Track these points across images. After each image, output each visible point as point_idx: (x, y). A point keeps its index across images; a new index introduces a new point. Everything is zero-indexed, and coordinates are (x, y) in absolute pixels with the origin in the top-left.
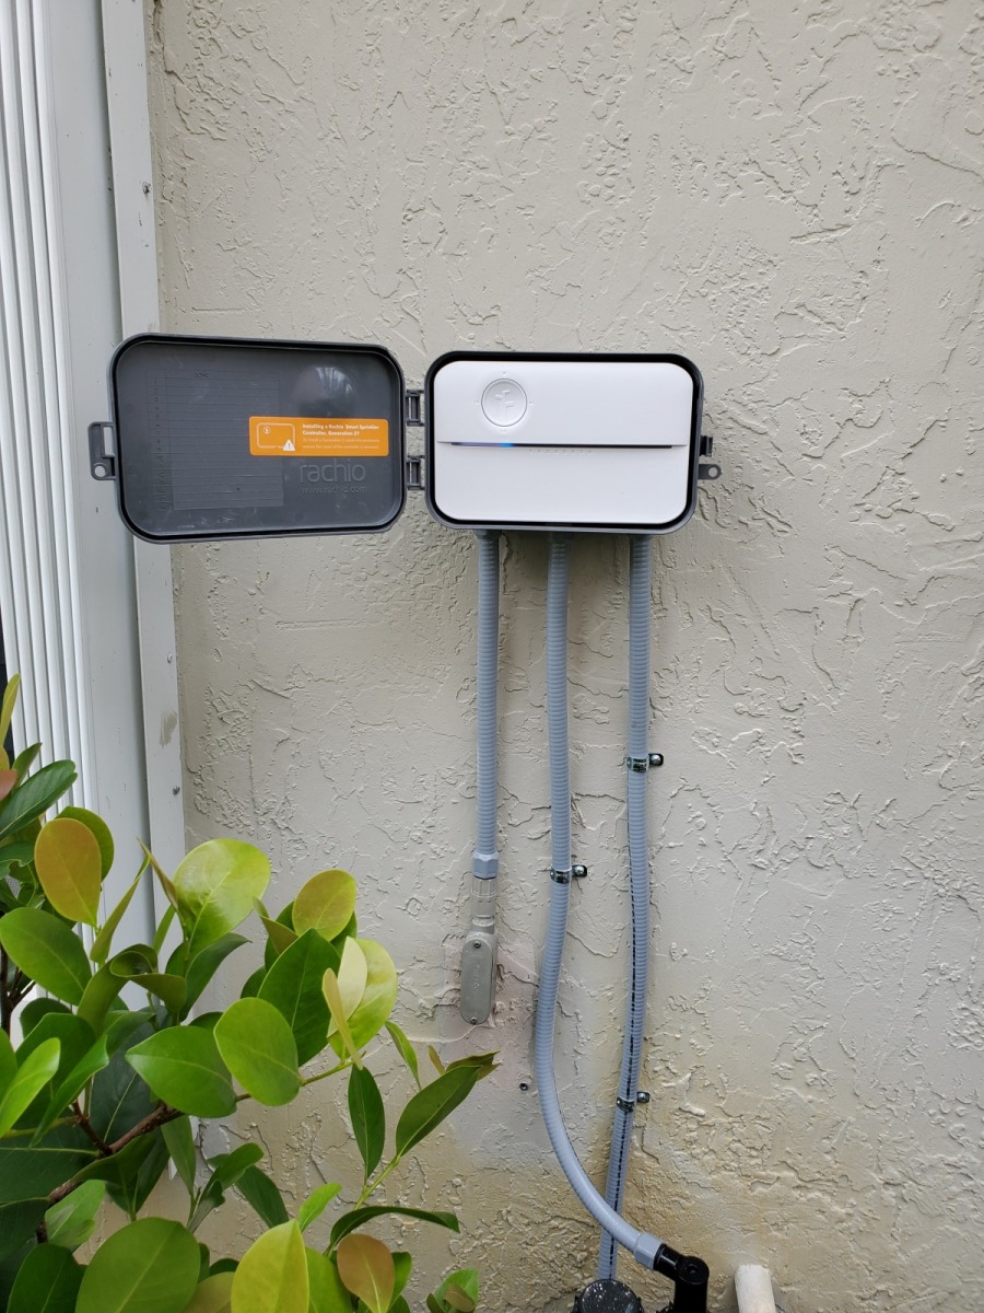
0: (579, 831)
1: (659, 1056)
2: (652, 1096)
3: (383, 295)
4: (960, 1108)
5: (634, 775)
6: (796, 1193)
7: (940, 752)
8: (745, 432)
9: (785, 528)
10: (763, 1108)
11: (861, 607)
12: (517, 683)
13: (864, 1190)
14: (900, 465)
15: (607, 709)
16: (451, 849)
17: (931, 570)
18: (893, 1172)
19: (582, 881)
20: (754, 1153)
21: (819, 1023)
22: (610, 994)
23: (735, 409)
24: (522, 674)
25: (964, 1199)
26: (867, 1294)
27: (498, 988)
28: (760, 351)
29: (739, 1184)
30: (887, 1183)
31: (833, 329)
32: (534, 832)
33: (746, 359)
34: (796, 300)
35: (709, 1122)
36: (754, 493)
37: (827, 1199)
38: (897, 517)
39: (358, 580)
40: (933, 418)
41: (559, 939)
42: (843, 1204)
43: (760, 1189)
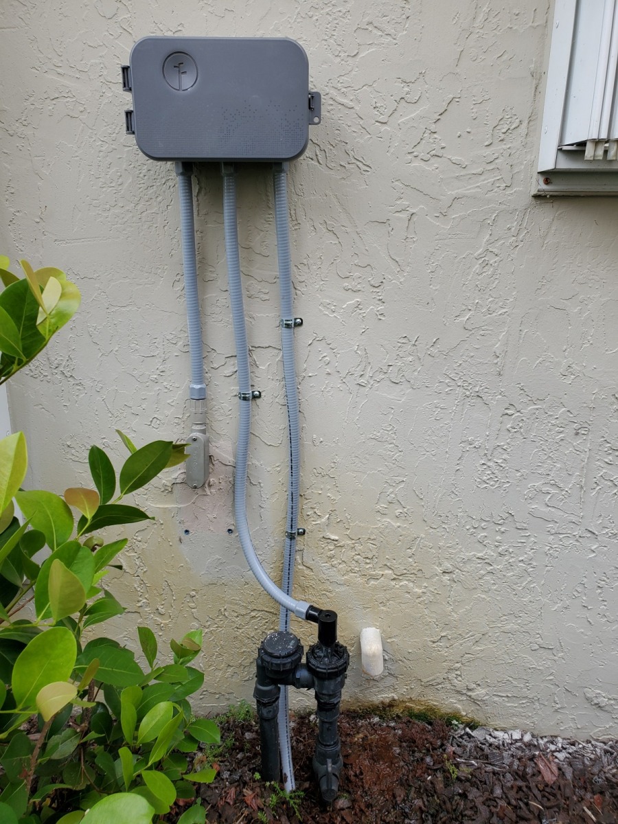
0: (255, 369)
1: (309, 505)
2: (307, 531)
3: (108, 16)
4: (483, 524)
5: (285, 330)
6: (393, 583)
7: (464, 307)
8: (340, 107)
9: (368, 169)
10: (372, 533)
11: (415, 218)
12: (210, 276)
13: (431, 577)
14: (433, 127)
15: (267, 291)
16: (176, 385)
17: (454, 193)
18: (447, 565)
19: (258, 401)
20: (368, 561)
21: (401, 479)
22: (278, 469)
23: (333, 93)
24: (213, 270)
25: (488, 578)
26: (436, 639)
27: (211, 470)
28: (346, 54)
29: (361, 580)
30: (444, 572)
31: (389, 38)
32: (228, 372)
33: (338, 59)
34: (367, 19)
35: (341, 544)
36: (348, 147)
37: (411, 585)
38: (433, 160)
39: (104, 211)
40: (451, 96)
41: (247, 436)
42: (420, 587)
43: (372, 582)
